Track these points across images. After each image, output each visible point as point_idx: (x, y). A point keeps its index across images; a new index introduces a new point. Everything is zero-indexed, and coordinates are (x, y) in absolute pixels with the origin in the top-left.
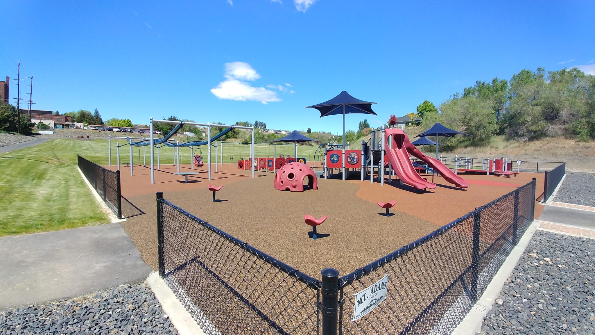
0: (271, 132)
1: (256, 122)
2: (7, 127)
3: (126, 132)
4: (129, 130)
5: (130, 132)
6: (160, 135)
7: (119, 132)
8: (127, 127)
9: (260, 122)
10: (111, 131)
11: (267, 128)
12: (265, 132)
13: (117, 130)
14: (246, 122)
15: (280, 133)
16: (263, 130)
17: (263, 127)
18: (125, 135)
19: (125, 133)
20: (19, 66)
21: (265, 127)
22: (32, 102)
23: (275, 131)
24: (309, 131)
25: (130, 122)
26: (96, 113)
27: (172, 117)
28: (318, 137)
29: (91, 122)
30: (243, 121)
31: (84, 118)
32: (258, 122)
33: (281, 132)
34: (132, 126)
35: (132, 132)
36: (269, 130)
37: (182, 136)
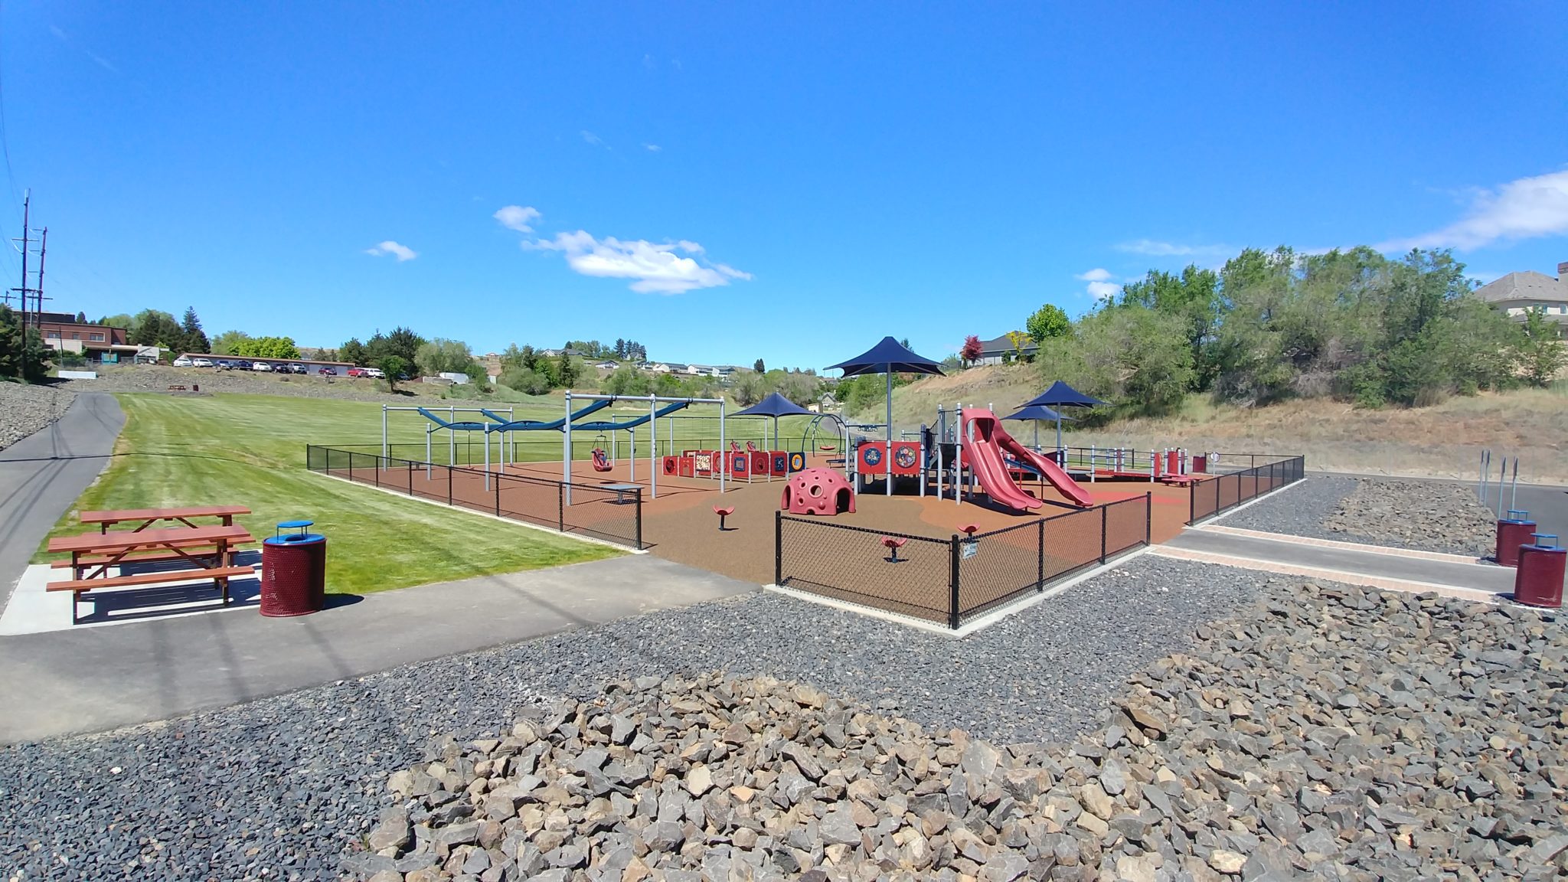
0: (661, 369)
1: (620, 343)
3: (288, 372)
4: (296, 368)
5: (298, 372)
6: (380, 381)
7: (270, 371)
8: (283, 357)
9: (629, 343)
10: (246, 369)
11: (649, 359)
12: (643, 368)
13: (263, 368)
14: (593, 343)
15: (683, 371)
16: (639, 364)
17: (638, 356)
18: (287, 380)
19: (285, 375)
21: (644, 356)
22: (43, 296)
23: (670, 365)
24: (759, 367)
25: (292, 344)
26: (190, 318)
27: (400, 330)
28: (788, 384)
30: (586, 339)
31: (157, 331)
32: (625, 342)
33: (687, 369)
34: (296, 356)
35: (305, 373)
36: (653, 363)
37: (436, 383)
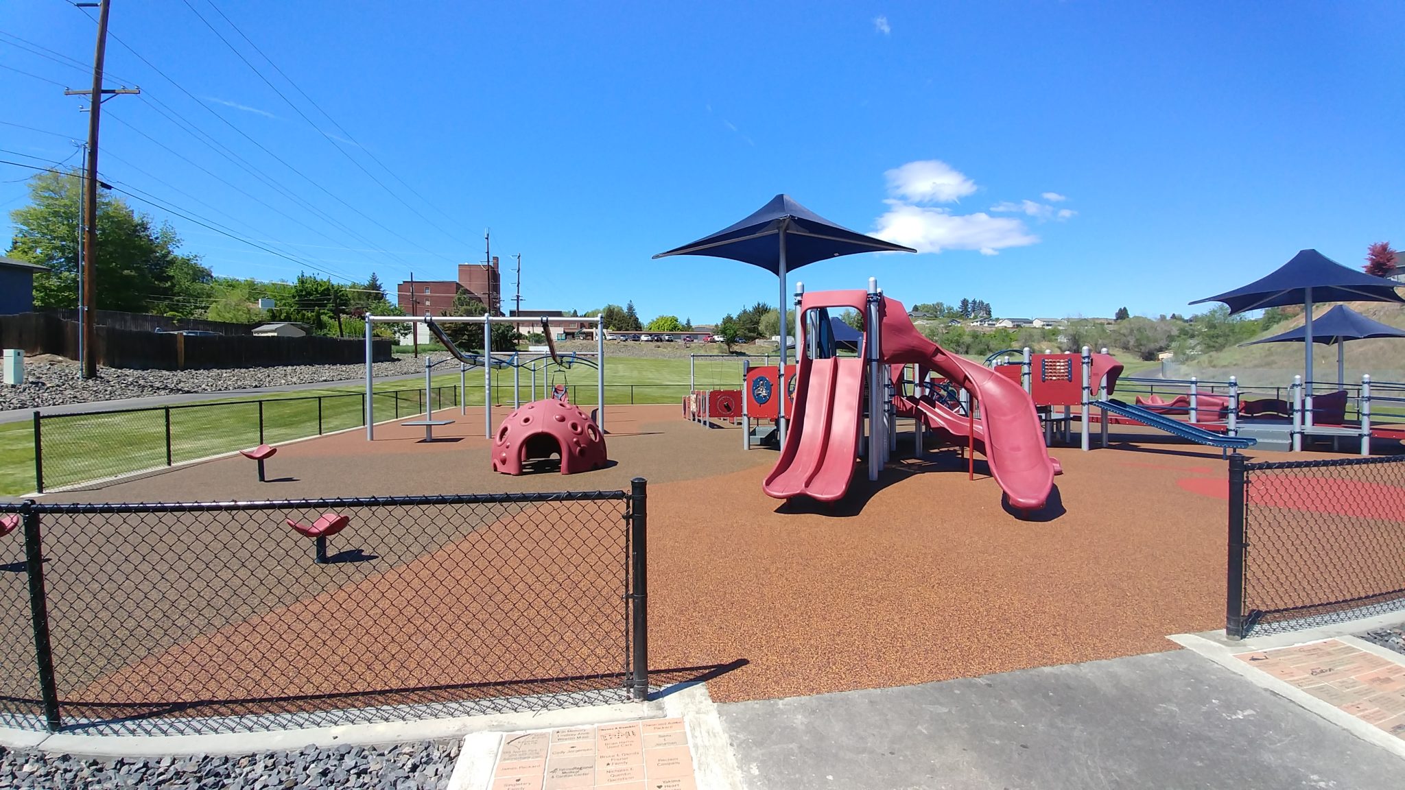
0: (1003, 324)
1: (965, 302)
2: (464, 341)
3: (661, 341)
4: (667, 338)
5: (668, 341)
6: (722, 344)
7: (651, 341)
8: (670, 331)
9: (974, 302)
10: (636, 341)
11: (994, 316)
12: (986, 325)
13: (646, 338)
14: (938, 304)
15: (1027, 325)
16: (981, 321)
17: (983, 314)
18: (659, 347)
19: (659, 343)
20: (487, 238)
21: (989, 313)
22: (520, 298)
23: (1013, 320)
24: (1122, 314)
25: (676, 321)
26: (630, 308)
27: (759, 305)
28: (1132, 330)
29: (622, 327)
30: (931, 302)
31: (612, 319)
32: (970, 301)
33: (1031, 322)
34: (678, 329)
35: (672, 341)
36: (997, 320)
37: (766, 345)
